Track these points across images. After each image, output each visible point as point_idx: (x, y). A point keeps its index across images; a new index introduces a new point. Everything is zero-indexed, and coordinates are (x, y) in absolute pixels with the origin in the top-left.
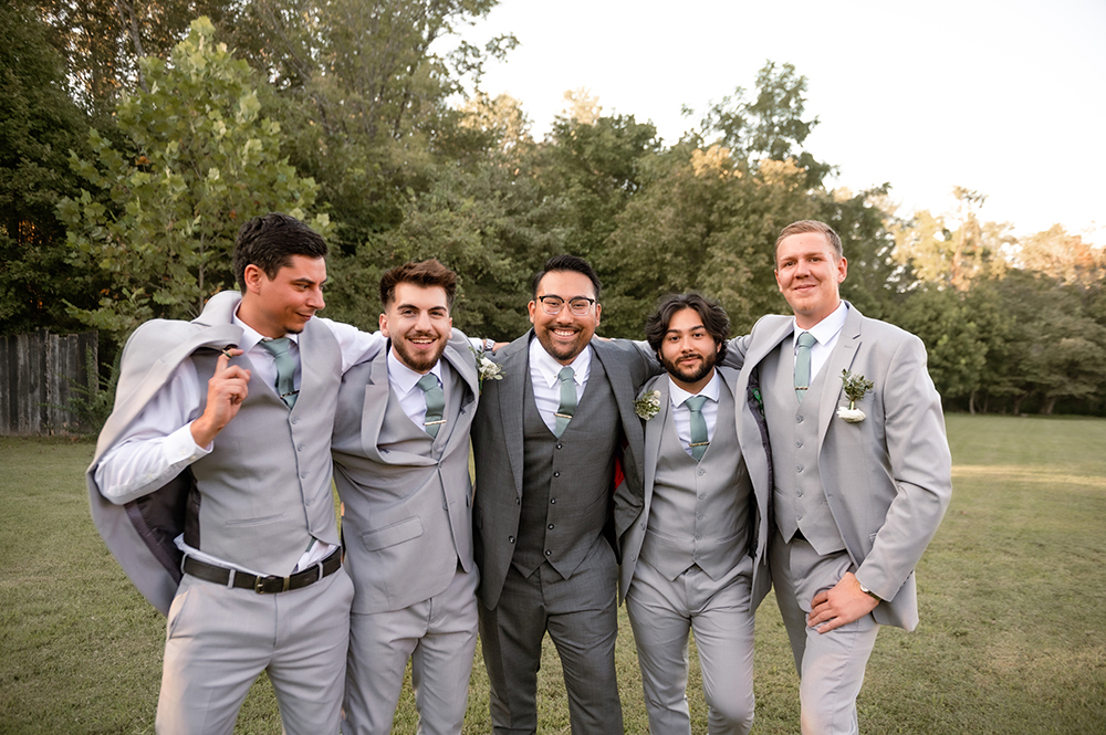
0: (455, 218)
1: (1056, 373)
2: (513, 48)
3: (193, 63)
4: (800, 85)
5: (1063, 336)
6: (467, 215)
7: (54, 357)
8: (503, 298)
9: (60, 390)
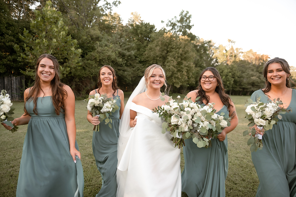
0: (109, 49)
1: (249, 85)
2: (119, 4)
3: (48, 13)
4: (190, 17)
5: (251, 76)
6: (111, 48)
7: (14, 82)
8: (119, 68)
9: (16, 90)
